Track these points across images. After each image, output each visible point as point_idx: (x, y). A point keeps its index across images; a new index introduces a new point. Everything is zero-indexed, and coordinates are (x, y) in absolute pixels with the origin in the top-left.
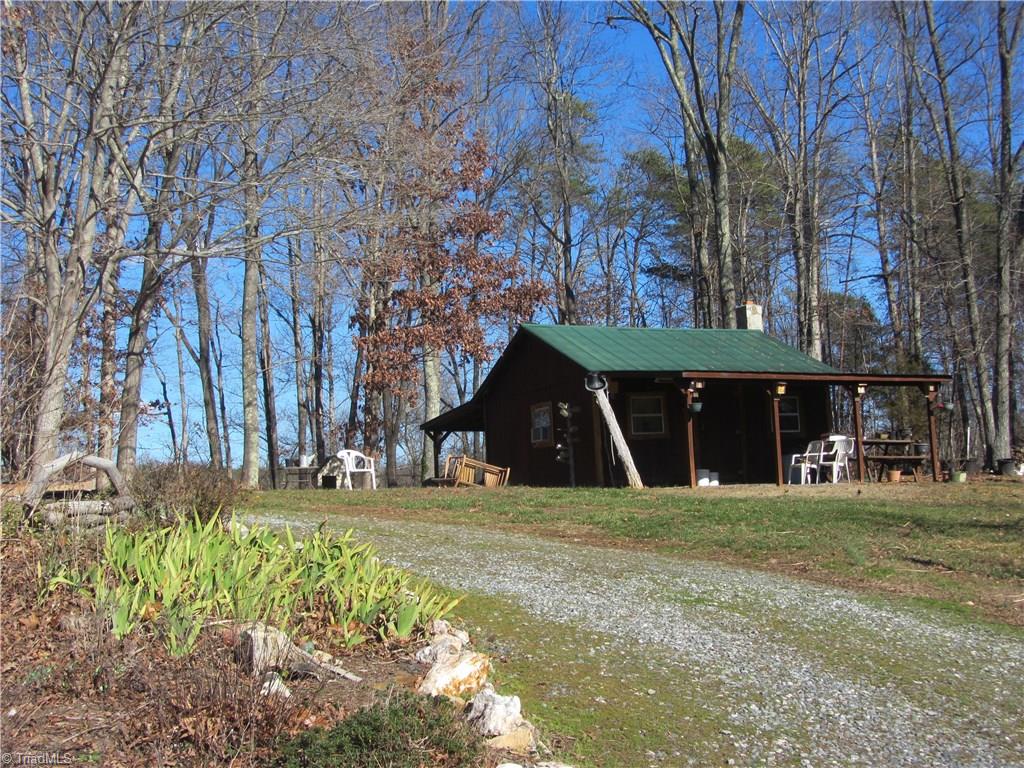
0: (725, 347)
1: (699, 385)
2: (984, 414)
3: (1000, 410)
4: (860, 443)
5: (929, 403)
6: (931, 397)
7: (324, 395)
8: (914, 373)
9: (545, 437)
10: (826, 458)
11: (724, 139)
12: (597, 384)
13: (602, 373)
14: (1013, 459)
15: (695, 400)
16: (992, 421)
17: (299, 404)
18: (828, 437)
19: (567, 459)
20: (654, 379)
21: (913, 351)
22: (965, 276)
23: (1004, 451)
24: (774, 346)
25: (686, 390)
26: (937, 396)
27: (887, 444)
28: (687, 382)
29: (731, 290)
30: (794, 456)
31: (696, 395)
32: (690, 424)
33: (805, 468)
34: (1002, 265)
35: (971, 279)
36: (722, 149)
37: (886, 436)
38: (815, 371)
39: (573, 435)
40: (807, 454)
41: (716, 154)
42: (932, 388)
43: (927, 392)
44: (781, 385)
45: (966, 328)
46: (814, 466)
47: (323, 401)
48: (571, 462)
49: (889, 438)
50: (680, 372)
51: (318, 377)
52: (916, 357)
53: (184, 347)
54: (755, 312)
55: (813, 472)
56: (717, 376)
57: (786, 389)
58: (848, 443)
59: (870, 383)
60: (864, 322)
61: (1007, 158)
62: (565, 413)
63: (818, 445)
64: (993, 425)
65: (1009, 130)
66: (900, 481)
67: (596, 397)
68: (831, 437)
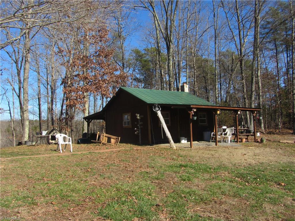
1: (195, 110)
3: (251, 117)
7: (54, 106)
9: (128, 124)
12: (157, 109)
13: (159, 104)
16: (249, 120)
17: (48, 108)
19: (138, 133)
20: (171, 107)
25: (190, 112)
28: (191, 109)
29: (172, 81)
30: (212, 133)
31: (193, 114)
32: (191, 124)
39: (141, 125)
42: (256, 112)
43: (254, 113)
47: (53, 108)
48: (140, 134)
50: (190, 105)
51: (52, 101)
53: (14, 92)
54: (186, 87)
62: (138, 118)
64: (249, 122)
66: (245, 142)
67: (157, 113)
68: (223, 127)
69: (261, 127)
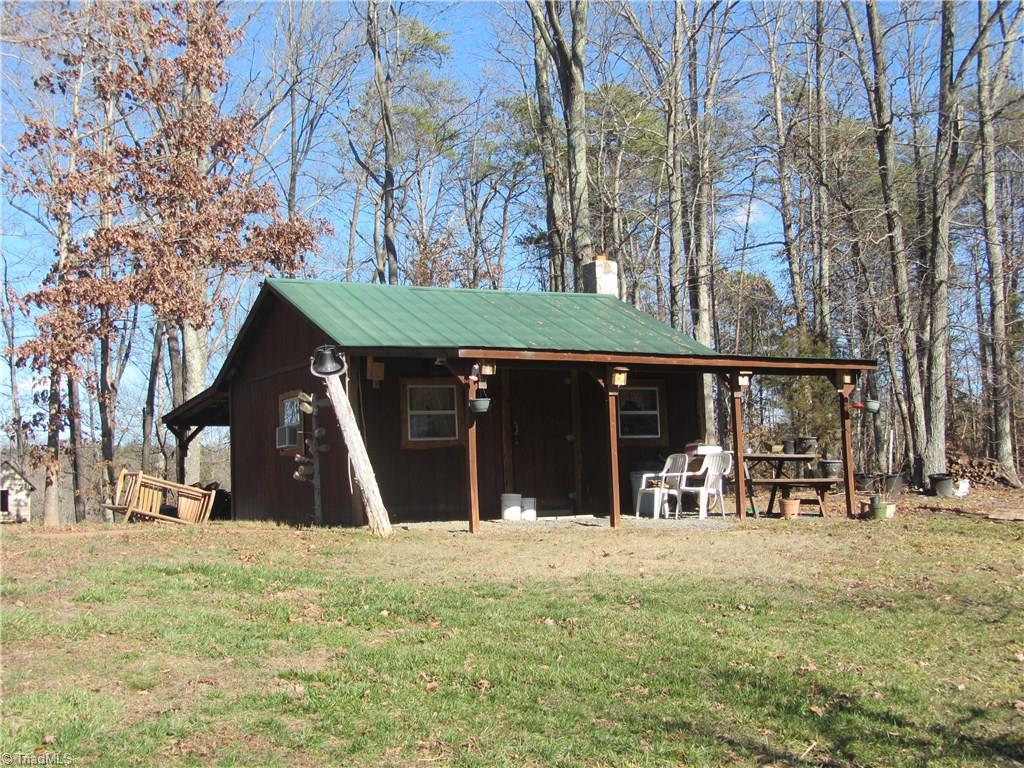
0: (559, 316)
1: (488, 370)
2: (912, 415)
3: (933, 408)
4: (741, 460)
5: (842, 400)
6: (846, 391)
8: (819, 356)
10: (692, 481)
11: (580, 50)
12: (330, 366)
14: (950, 474)
15: (480, 394)
16: (923, 423)
18: (696, 448)
19: (310, 476)
21: (818, 329)
22: (891, 229)
23: (937, 464)
24: (629, 316)
25: (467, 378)
26: (854, 390)
27: (782, 460)
28: (466, 365)
29: (586, 246)
30: (646, 476)
31: (483, 386)
32: (472, 431)
33: (660, 494)
34: (939, 214)
35: (897, 232)
36: (579, 64)
37: (781, 448)
38: (683, 352)
39: (319, 441)
40: (663, 474)
41: (569, 68)
42: (847, 379)
43: (841, 385)
44: (620, 372)
45: (889, 298)
46: (674, 492)
48: (316, 482)
49: (785, 450)
50: (455, 349)
52: (823, 336)
54: (607, 271)
55: (672, 500)
56: (517, 356)
57: (629, 378)
58: (724, 459)
59: (756, 370)
60: (760, 296)
61: (948, 72)
62: (308, 408)
63: (681, 460)
64: (924, 429)
65: (951, 35)
66: (799, 514)
67: (326, 387)
68: (699, 448)
69: (995, 454)
